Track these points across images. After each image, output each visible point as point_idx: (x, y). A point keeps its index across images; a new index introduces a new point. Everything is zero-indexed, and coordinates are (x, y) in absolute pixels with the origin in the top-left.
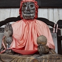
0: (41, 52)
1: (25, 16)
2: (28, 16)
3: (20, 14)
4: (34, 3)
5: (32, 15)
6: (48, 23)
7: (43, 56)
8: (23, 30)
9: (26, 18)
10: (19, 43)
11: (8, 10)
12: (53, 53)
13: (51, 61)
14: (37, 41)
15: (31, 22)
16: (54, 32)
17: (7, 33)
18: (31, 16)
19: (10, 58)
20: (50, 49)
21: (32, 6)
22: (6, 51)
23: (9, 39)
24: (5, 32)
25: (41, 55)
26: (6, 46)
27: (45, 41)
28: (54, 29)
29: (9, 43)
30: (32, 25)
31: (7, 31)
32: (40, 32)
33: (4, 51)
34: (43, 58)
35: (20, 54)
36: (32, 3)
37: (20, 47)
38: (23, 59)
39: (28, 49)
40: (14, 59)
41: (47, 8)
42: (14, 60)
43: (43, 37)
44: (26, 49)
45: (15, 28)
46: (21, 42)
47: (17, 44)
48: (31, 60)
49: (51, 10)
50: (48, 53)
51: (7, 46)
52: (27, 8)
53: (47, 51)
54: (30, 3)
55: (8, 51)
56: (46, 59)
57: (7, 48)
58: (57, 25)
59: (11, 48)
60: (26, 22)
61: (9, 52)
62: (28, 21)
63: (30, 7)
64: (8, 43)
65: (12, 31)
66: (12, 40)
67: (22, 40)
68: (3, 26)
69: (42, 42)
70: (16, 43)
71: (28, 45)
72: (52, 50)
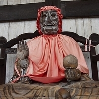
0: (69, 79)
3: (38, 27)
5: (54, 28)
6: (77, 39)
7: (74, 84)
8: (43, 49)
9: (46, 32)
10: (38, 68)
12: (86, 80)
14: (63, 63)
16: (86, 50)
17: (20, 54)
19: (26, 88)
20: (82, 74)
21: (54, 16)
22: (20, 79)
23: (24, 62)
24: (18, 53)
25: (69, 83)
26: (20, 72)
27: (74, 63)
28: (86, 46)
29: (25, 68)
30: (55, 42)
31: (21, 51)
32: (67, 51)
33: (18, 79)
34: (72, 88)
35: (40, 83)
37: (39, 73)
38: (45, 89)
39: (52, 75)
40: (32, 90)
41: (75, 18)
43: (71, 57)
45: (32, 47)
46: (40, 66)
47: (36, 69)
48: (56, 90)
49: (80, 21)
50: (79, 80)
51: (22, 72)
53: (79, 77)
54: (51, 12)
55: (23, 79)
56: (77, 88)
57: (22, 75)
58: (90, 41)
59: (27, 75)
61: (24, 81)
62: (49, 37)
63: (51, 17)
65: (27, 51)
66: (29, 64)
67: (43, 63)
68: (15, 46)
69: (71, 64)
70: (34, 67)
71: (51, 70)
72: (85, 76)
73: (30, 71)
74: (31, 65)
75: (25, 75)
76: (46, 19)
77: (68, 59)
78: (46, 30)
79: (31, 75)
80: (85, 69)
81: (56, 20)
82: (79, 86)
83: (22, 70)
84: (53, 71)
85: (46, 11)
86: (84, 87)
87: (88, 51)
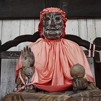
1: (48, 34)
2: (53, 35)
4: (60, 14)
5: (58, 32)
6: (80, 43)
9: (49, 37)
10: (43, 76)
11: (16, 23)
12: (93, 89)
13: (92, 99)
15: (58, 43)
16: (90, 56)
18: (56, 34)
19: (35, 98)
21: (58, 19)
22: (25, 88)
23: (30, 70)
24: (23, 60)
25: (75, 92)
26: (25, 80)
27: (82, 72)
28: (90, 51)
29: (30, 76)
31: (26, 59)
33: (23, 88)
35: (45, 91)
36: (58, 15)
37: (45, 81)
39: (57, 84)
41: (78, 19)
42: (42, 100)
43: (79, 66)
44: (54, 84)
47: (40, 77)
49: (83, 22)
52: (51, 22)
53: (86, 86)
54: (55, 15)
55: (28, 88)
56: (85, 97)
58: (94, 45)
59: (32, 83)
60: (49, 43)
62: (52, 42)
64: (27, 76)
66: (34, 72)
67: (47, 71)
69: (79, 73)
71: (56, 78)
72: (91, 85)
73: (35, 79)
74: (36, 73)
75: (29, 84)
76: (50, 22)
77: (76, 69)
78: (50, 35)
79: (37, 84)
80: (91, 77)
81: (60, 24)
82: (86, 95)
83: (27, 78)
84: (58, 79)
85: (49, 14)
86: (92, 96)
87: (92, 57)
